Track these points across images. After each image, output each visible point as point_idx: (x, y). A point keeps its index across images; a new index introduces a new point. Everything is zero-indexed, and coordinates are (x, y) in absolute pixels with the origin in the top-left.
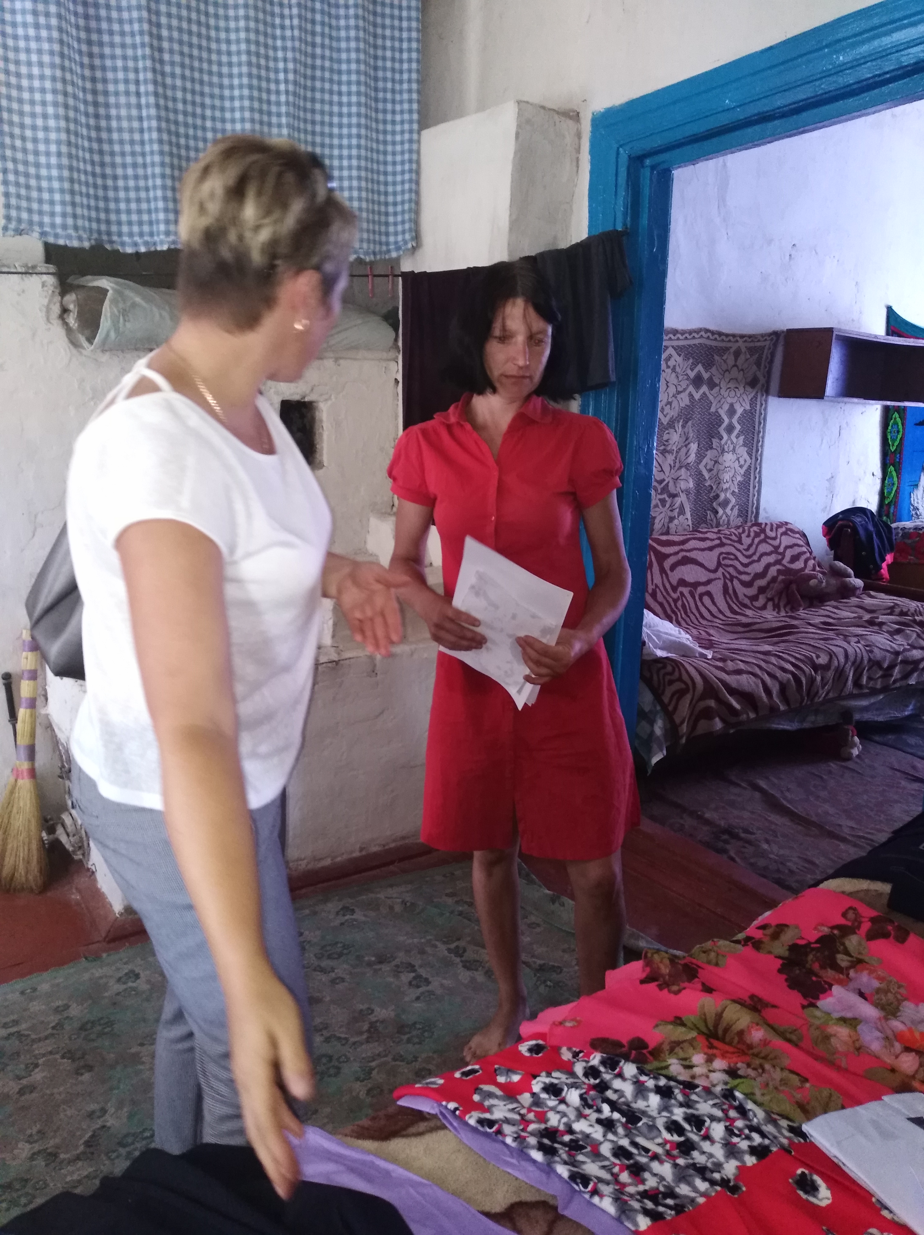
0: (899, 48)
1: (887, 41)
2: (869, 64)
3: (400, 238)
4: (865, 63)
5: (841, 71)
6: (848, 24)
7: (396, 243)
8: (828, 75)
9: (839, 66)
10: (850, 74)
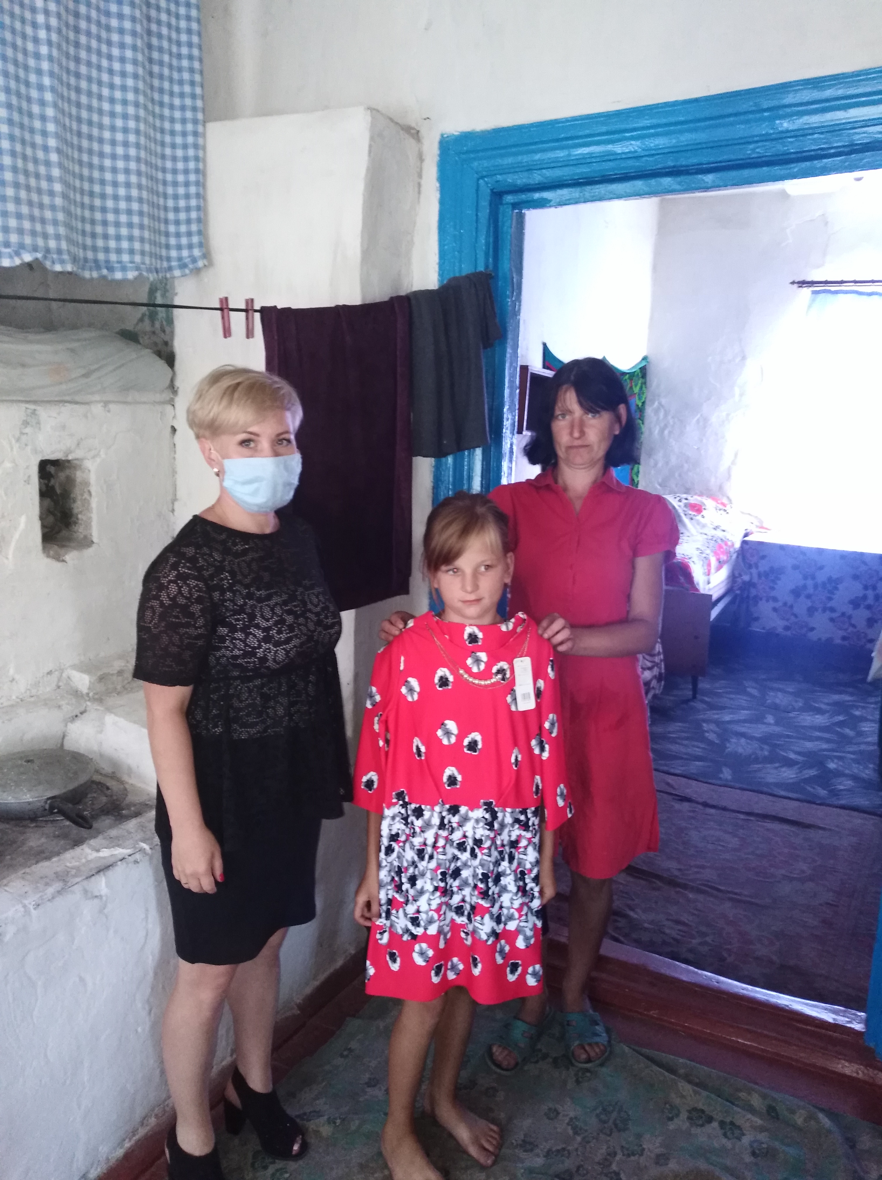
0: (854, 125)
1: (840, 116)
2: (816, 136)
3: (185, 253)
4: (813, 134)
5: (781, 138)
6: (796, 91)
7: (180, 259)
8: (766, 138)
9: (782, 132)
10: (791, 142)
